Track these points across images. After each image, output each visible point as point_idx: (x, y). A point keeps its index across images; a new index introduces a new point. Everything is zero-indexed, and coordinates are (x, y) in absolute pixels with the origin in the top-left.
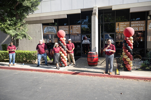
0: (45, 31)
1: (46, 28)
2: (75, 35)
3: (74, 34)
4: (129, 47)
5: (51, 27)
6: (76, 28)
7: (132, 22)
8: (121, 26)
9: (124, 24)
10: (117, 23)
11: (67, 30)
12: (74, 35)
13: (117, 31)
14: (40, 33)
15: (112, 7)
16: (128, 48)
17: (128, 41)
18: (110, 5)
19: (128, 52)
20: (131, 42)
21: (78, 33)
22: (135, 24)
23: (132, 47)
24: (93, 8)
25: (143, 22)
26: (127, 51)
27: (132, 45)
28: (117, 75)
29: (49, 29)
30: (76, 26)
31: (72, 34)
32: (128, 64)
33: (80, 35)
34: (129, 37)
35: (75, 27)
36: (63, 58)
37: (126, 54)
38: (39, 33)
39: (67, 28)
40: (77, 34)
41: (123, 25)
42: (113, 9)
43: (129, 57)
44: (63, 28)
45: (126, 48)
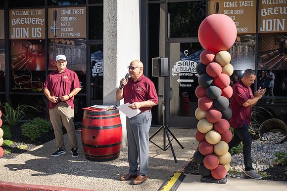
2: (68, 42)
3: (65, 39)
4: (217, 90)
6: (71, 19)
7: (265, 1)
8: (226, 12)
9: (238, 8)
10: (212, 4)
11: (39, 26)
12: (63, 42)
16: (212, 93)
17: (212, 69)
19: (213, 107)
20: (224, 72)
21: (77, 35)
23: (229, 90)
26: (210, 104)
27: (228, 81)
30: (72, 12)
31: (57, 41)
32: (214, 153)
33: (84, 45)
34: (216, 52)
35: (68, 16)
37: (208, 118)
39: (39, 16)
40: (75, 40)
43: (216, 127)
44: (24, 16)
45: (205, 96)
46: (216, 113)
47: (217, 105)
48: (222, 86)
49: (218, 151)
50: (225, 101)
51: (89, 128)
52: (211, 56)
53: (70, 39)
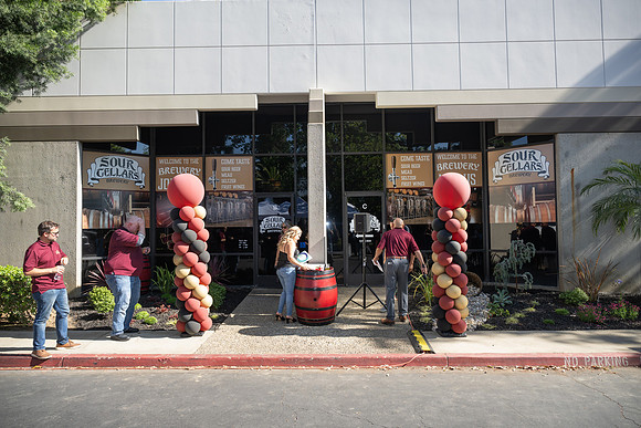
0: (92, 173)
1: (98, 161)
2: (230, 195)
3: (227, 192)
4: (457, 244)
5: (122, 159)
6: (233, 169)
7: (440, 156)
8: (403, 166)
9: (415, 162)
10: (389, 157)
12: (224, 195)
13: (390, 185)
14: (67, 185)
15: (374, 96)
16: (453, 247)
17: (453, 225)
18: (370, 89)
19: (454, 262)
20: (462, 228)
21: (241, 187)
22: (448, 162)
23: (465, 245)
24: (307, 96)
25: (474, 156)
26: (451, 259)
27: (466, 236)
28: (424, 355)
29: (110, 167)
30: (235, 161)
31: (217, 194)
32: (455, 307)
33: (250, 199)
34: (454, 209)
35: (230, 166)
36: (191, 296)
37: (447, 271)
38: (65, 185)
39: (194, 166)
40: (239, 192)
41: (411, 163)
42: (380, 104)
43: (457, 281)
44: (175, 165)
45: (445, 250)
46: (457, 267)
47: (457, 260)
48: (461, 240)
49: (459, 304)
50: (464, 255)
52: (450, 213)
53: (232, 192)
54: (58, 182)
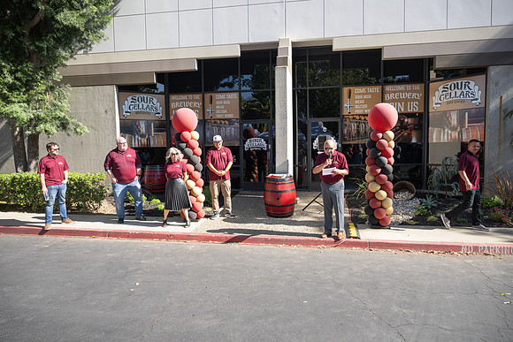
0: (125, 108)
2: (223, 122)
3: (220, 120)
4: (385, 159)
5: (145, 97)
6: (225, 103)
7: (388, 88)
8: (357, 97)
9: (367, 94)
11: (197, 109)
12: (218, 122)
15: (332, 41)
19: (381, 173)
20: (389, 146)
21: (230, 116)
23: (392, 160)
24: (277, 44)
25: (417, 87)
26: (379, 170)
27: (392, 153)
28: (351, 240)
29: (137, 103)
30: (226, 96)
31: (213, 121)
32: (382, 207)
33: (237, 125)
34: (383, 132)
38: (108, 117)
39: (197, 101)
40: (229, 120)
41: (363, 94)
42: (335, 48)
43: (383, 187)
44: (182, 101)
45: (375, 164)
46: (383, 176)
47: (385, 171)
48: (388, 156)
49: (385, 205)
50: (390, 168)
51: (272, 191)
52: (380, 135)
53: (224, 120)
54: (104, 115)
